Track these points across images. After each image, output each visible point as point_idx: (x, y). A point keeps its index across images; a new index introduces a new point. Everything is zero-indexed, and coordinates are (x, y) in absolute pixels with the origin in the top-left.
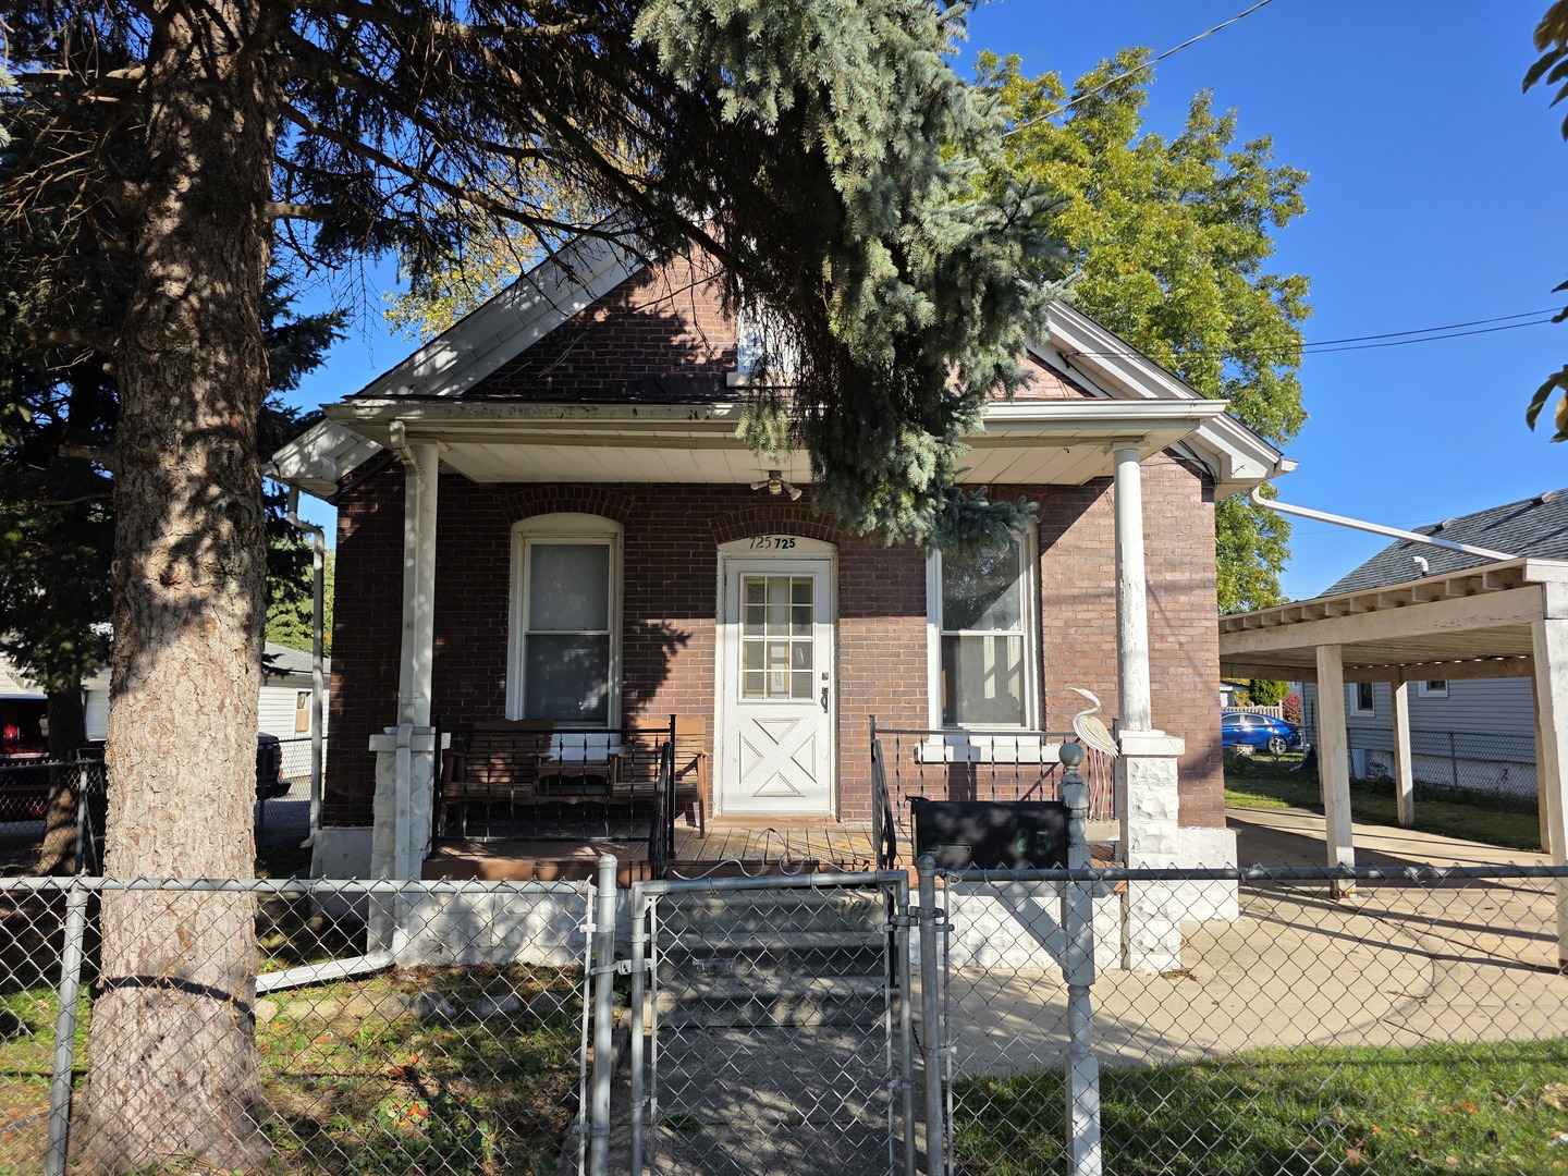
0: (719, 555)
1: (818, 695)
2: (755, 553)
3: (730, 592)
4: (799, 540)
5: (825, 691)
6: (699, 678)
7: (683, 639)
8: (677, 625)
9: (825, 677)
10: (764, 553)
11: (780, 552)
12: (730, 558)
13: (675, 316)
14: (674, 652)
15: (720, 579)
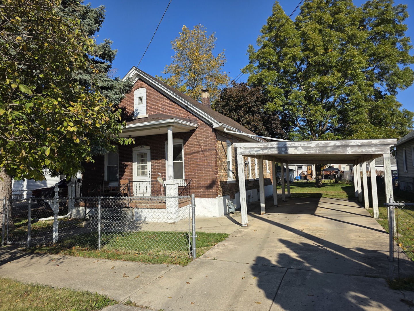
0: (133, 150)
1: (148, 174)
2: (138, 149)
3: (135, 157)
4: (145, 146)
5: (149, 174)
6: (129, 173)
7: (127, 166)
8: (126, 163)
9: (149, 171)
10: (140, 149)
11: (142, 149)
12: (135, 150)
13: (125, 108)
14: (126, 168)
15: (133, 154)
